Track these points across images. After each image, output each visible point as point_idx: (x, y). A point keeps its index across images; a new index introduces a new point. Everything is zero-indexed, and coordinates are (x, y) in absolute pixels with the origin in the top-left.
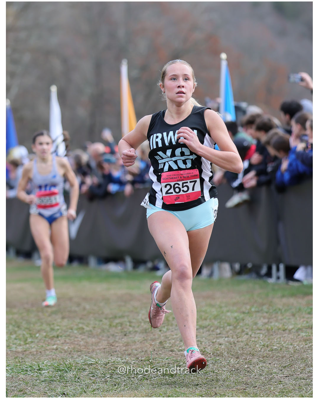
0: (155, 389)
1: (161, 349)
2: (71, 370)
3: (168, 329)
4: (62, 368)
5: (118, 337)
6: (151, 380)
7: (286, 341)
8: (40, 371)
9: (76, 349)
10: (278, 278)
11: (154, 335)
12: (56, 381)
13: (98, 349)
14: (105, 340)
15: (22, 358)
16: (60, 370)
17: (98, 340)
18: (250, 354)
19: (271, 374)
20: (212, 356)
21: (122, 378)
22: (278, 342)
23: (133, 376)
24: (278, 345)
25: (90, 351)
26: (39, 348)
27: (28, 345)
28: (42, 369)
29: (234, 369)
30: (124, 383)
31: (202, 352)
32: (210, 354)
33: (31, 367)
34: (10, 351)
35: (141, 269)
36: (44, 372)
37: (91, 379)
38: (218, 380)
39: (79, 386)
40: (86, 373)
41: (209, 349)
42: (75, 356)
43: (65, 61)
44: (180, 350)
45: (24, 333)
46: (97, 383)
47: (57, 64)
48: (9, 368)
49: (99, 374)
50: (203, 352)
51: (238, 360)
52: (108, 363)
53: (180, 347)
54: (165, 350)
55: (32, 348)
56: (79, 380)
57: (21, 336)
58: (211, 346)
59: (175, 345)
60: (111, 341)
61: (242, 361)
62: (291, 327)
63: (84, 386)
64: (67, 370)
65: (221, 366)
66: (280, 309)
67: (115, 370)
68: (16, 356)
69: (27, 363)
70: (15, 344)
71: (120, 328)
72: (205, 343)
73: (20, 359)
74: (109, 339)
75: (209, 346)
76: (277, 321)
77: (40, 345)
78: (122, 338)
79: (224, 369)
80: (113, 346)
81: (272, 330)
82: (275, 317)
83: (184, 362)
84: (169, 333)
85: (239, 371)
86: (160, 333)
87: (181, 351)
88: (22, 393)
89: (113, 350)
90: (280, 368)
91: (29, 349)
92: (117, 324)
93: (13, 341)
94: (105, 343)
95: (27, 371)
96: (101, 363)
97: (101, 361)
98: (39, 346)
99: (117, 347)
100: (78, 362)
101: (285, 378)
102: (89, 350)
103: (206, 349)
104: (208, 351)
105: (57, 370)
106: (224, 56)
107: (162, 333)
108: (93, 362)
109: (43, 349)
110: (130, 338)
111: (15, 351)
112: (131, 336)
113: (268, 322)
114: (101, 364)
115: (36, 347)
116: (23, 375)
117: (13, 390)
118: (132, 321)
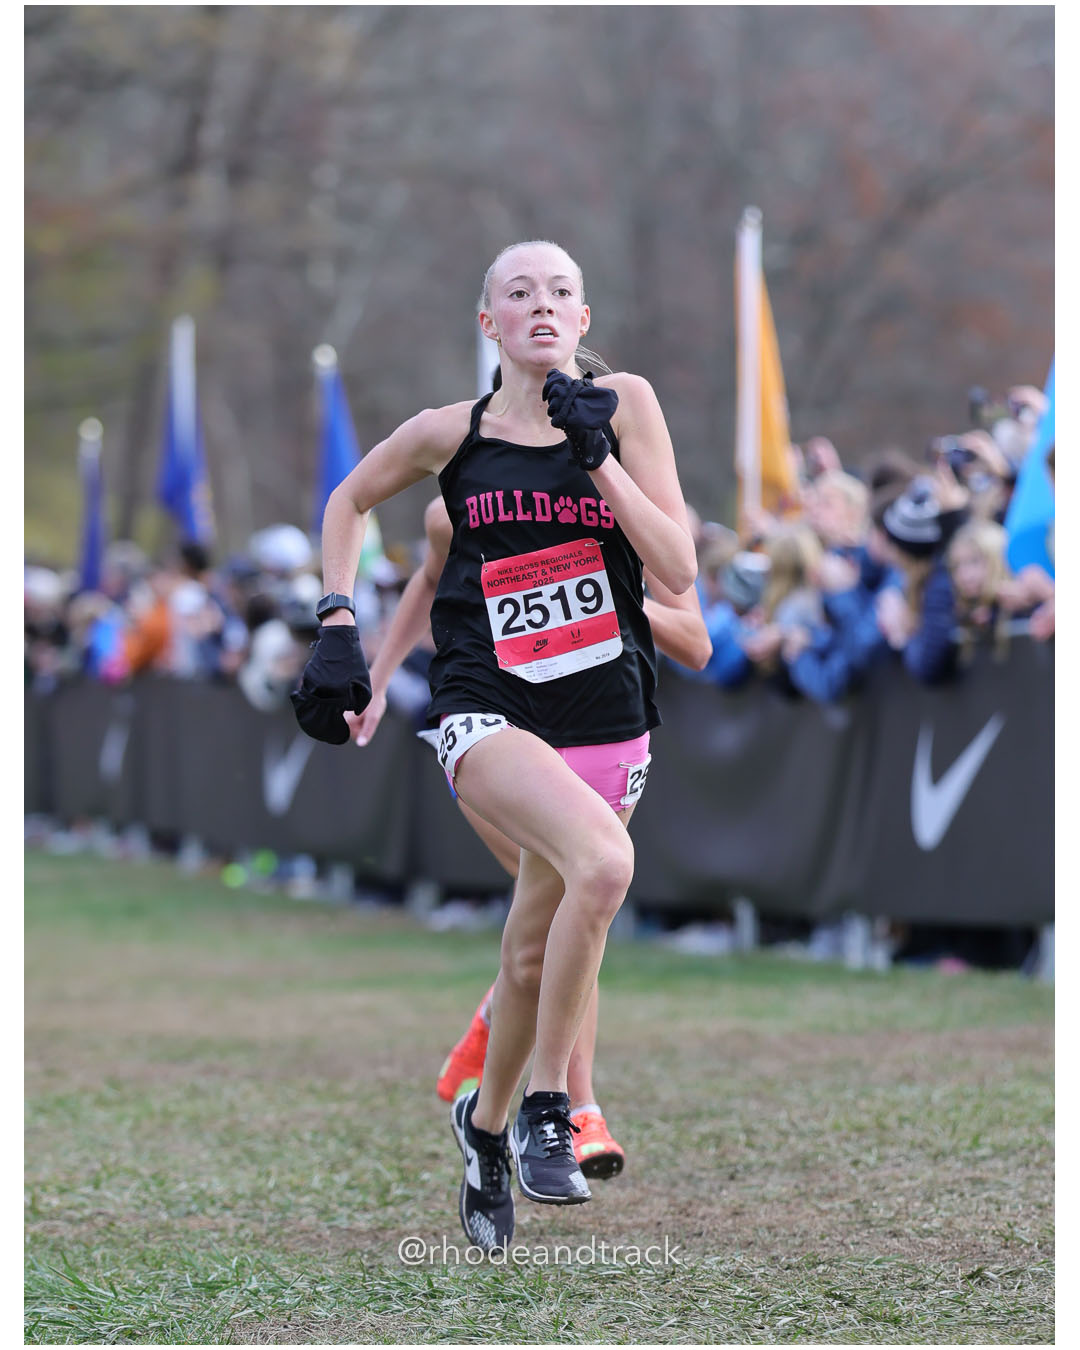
1: (858, 1226)
2: (540, 1299)
3: (881, 1158)
4: (510, 1291)
5: (705, 1185)
6: (822, 1337)
8: (432, 1301)
9: (560, 1225)
11: (834, 1178)
12: (489, 1336)
13: (636, 1226)
14: (660, 1195)
15: (372, 1255)
16: (503, 1296)
17: (639, 1194)
20: (1039, 1253)
21: (720, 1328)
23: (760, 1321)
25: (610, 1233)
26: (429, 1218)
27: (391, 1210)
28: (443, 1293)
31: (1003, 1240)
32: (1031, 1245)
33: (401, 1284)
34: (330, 1227)
36: (447, 1302)
37: (610, 1330)
40: (595, 1309)
41: (1028, 1230)
43: (526, 210)
44: (925, 1231)
45: (379, 1166)
48: (327, 1287)
49: (642, 1312)
50: (1007, 1240)
52: (673, 1273)
53: (925, 1220)
54: (872, 1230)
55: (407, 1219)
56: (569, 1334)
57: (368, 1176)
58: (1035, 1217)
59: (907, 1214)
60: (683, 1199)
64: (529, 1298)
67: (697, 1301)
68: (350, 1245)
69: (389, 1273)
70: (349, 1205)
71: (712, 1151)
72: (1016, 1207)
73: (366, 1256)
74: (675, 1191)
75: (1027, 1217)
77: (434, 1208)
78: (721, 1188)
80: (688, 1215)
83: (939, 1275)
84: (888, 1172)
86: (853, 1171)
87: (929, 1236)
89: (688, 1229)
91: (397, 1221)
92: (704, 1138)
93: (339, 1195)
94: (661, 1204)
95: (389, 1299)
96: (647, 1274)
97: (647, 1269)
98: (432, 1211)
99: (703, 1218)
100: (568, 1271)
102: (604, 1229)
103: (1016, 1229)
104: (1023, 1237)
105: (494, 1296)
107: (862, 1172)
108: (619, 1269)
109: (444, 1225)
110: (750, 1187)
111: (348, 1230)
112: (754, 1181)
114: (648, 1278)
115: (421, 1216)
116: (376, 1312)
118: (755, 1126)
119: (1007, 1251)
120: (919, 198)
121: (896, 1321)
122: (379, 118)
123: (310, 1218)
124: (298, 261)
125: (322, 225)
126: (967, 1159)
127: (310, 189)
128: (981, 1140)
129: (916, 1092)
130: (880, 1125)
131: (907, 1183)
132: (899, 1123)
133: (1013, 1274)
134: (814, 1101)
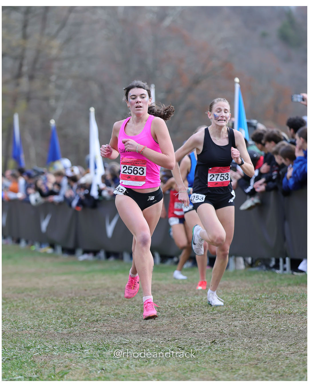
0: (180, 365)
1: (185, 330)
2: (108, 349)
3: (191, 314)
4: (101, 347)
7: (292, 323)
8: (82, 350)
9: (113, 331)
10: (285, 269)
11: (179, 319)
12: (96, 358)
13: (132, 331)
14: (137, 324)
15: (67, 339)
16: (99, 349)
17: (132, 324)
18: (261, 334)
19: (279, 351)
20: (229, 336)
22: (284, 324)
24: (284, 326)
25: (125, 333)
26: (81, 330)
27: (72, 328)
29: (247, 347)
32: (227, 334)
33: (74, 346)
34: (57, 333)
35: (169, 263)
36: (85, 350)
38: (233, 357)
39: (116, 362)
41: (226, 331)
42: (112, 337)
43: (102, 86)
44: (201, 331)
45: (69, 318)
47: (95, 88)
48: (56, 347)
50: (221, 333)
51: (251, 340)
52: (140, 342)
53: (201, 329)
54: (188, 331)
55: (75, 330)
57: (66, 321)
58: (228, 327)
59: (197, 327)
61: (254, 340)
62: (296, 311)
63: (120, 362)
64: (105, 349)
65: (236, 345)
66: (286, 296)
68: (62, 337)
69: (71, 344)
70: (62, 327)
72: (223, 325)
75: (226, 327)
76: (283, 306)
77: (82, 328)
79: (238, 347)
80: (144, 328)
81: (280, 314)
82: (282, 302)
83: (205, 342)
84: (192, 317)
85: (251, 349)
86: (184, 317)
87: (202, 333)
88: (67, 368)
89: (144, 332)
90: (287, 346)
91: (73, 331)
93: (59, 325)
94: (137, 326)
95: (72, 350)
97: (134, 341)
99: (148, 329)
100: (115, 342)
101: (291, 354)
103: (223, 330)
105: (97, 349)
106: (237, 80)
107: (186, 317)
108: (127, 342)
109: (85, 332)
111: (61, 333)
113: (276, 307)
114: (134, 344)
115: (79, 329)
116: (68, 353)
117: (60, 366)
118: (160, 307)
119: (221, 336)
120: (197, 82)
122: (66, 64)
123: (52, 331)
124: (47, 99)
125: (52, 89)
126: (211, 314)
127: (49, 81)
128: (215, 309)
129: (199, 298)
130: (190, 306)
131: (197, 320)
132: (195, 305)
133: (223, 341)
134: (174, 301)
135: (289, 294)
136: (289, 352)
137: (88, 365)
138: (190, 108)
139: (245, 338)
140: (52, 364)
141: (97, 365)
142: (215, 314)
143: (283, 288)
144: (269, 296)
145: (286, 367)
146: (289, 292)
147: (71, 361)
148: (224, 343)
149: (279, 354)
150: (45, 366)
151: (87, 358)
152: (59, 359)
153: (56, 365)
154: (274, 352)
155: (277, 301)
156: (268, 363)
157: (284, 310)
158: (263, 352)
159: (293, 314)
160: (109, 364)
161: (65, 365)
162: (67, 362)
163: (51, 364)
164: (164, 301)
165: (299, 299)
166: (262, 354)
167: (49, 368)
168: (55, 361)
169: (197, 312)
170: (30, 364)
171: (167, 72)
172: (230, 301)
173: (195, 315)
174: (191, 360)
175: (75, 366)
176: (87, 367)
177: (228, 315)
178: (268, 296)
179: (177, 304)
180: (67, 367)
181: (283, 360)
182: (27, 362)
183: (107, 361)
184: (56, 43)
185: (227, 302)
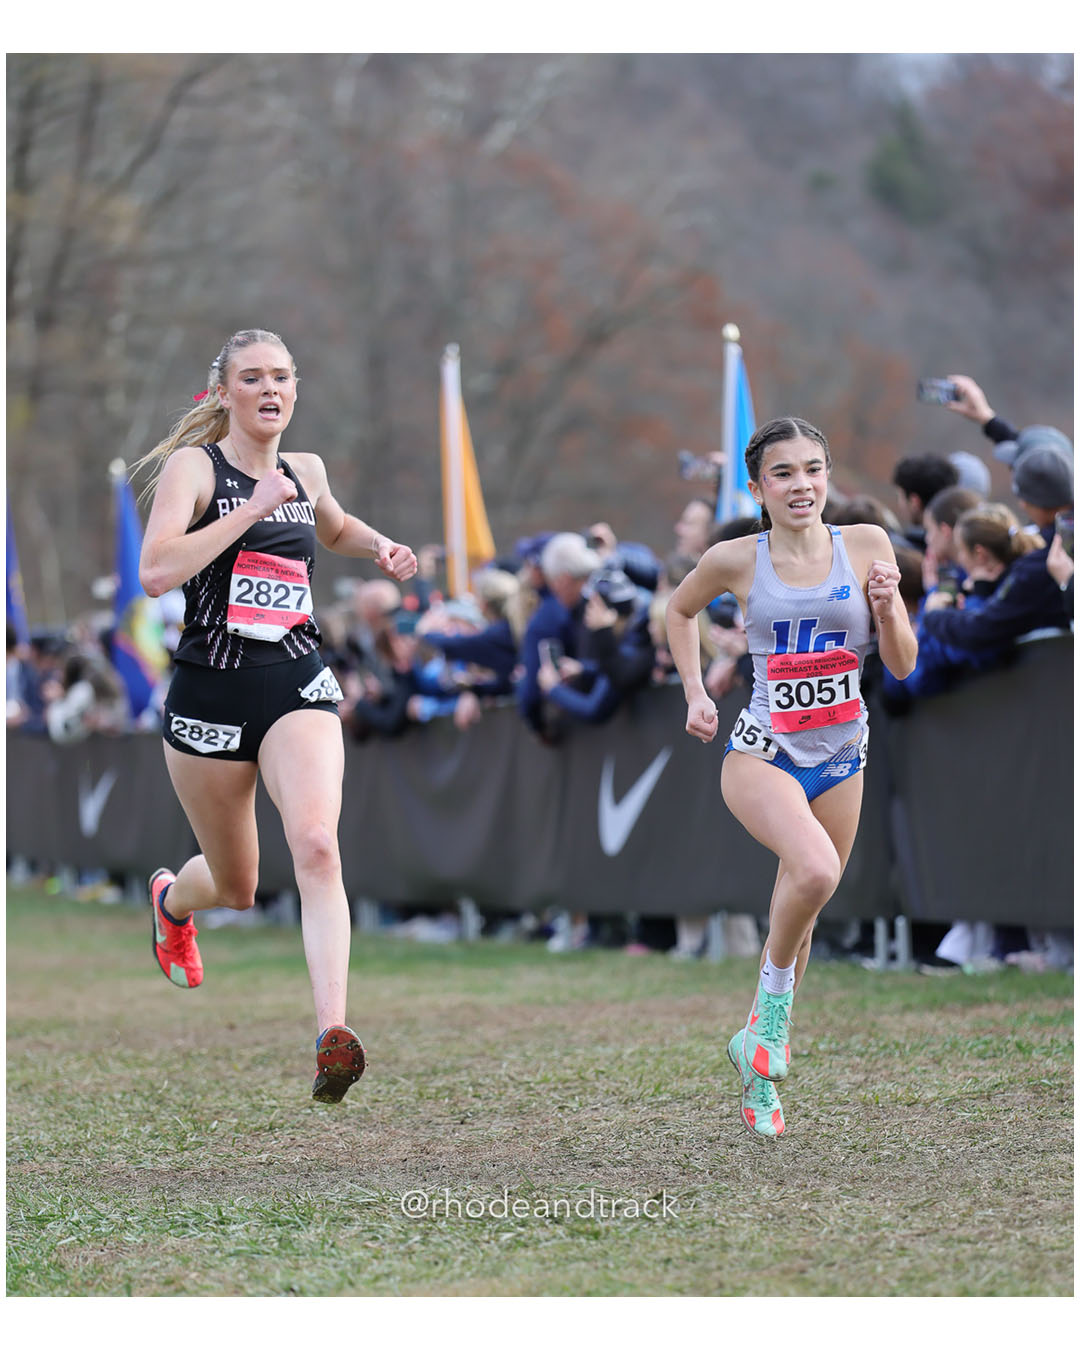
0: (549, 1274)
1: (565, 1159)
2: (309, 1223)
3: (583, 1104)
4: (284, 1217)
5: (441, 1129)
6: (537, 1249)
7: (917, 1135)
8: (222, 1227)
9: (325, 1164)
10: (893, 957)
11: (545, 1121)
12: (268, 1254)
13: (387, 1162)
14: (405, 1137)
15: (172, 1191)
16: (279, 1221)
17: (387, 1137)
18: (815, 1172)
19: (877, 1228)
22: (893, 1139)
24: (893, 1146)
25: (365, 1168)
26: (218, 1160)
27: (187, 1154)
28: (230, 1220)
29: (770, 1216)
30: (461, 1258)
31: (681, 1168)
32: (703, 1172)
33: (196, 1214)
34: (137, 1169)
35: (506, 936)
36: (233, 1227)
37: (366, 1247)
38: (725, 1247)
39: (335, 1266)
40: (355, 1229)
42: (322, 1183)
44: (619, 1162)
45: (177, 1119)
46: (383, 1257)
48: (136, 1218)
49: (391, 1232)
50: (684, 1168)
51: (783, 1191)
53: (618, 1153)
54: (576, 1163)
55: (199, 1161)
56: (333, 1251)
57: (168, 1129)
58: (706, 1149)
59: (604, 1148)
60: (423, 1140)
61: (792, 1191)
62: (930, 1095)
63: (349, 1267)
64: (300, 1222)
65: (733, 1206)
66: (897, 1045)
68: (154, 1183)
69: (186, 1205)
70: (152, 1151)
71: (446, 1101)
72: (691, 1142)
73: (167, 1192)
74: (418, 1134)
75: (700, 1149)
76: (890, 1078)
77: (221, 1151)
78: (454, 1131)
79: (742, 1215)
80: (428, 1153)
81: (878, 1103)
82: (886, 1066)
84: (588, 1115)
85: (784, 1220)
86: (560, 1115)
87: (621, 1166)
88: (173, 1287)
89: (428, 1164)
90: (902, 1211)
91: (192, 1163)
92: (440, 1091)
93: (145, 1143)
94: (406, 1145)
95: (186, 1226)
96: (395, 1201)
97: (395, 1197)
98: (220, 1154)
99: (440, 1155)
100: (331, 1200)
101: (914, 1238)
102: (360, 1166)
103: (691, 1159)
105: (272, 1221)
106: (732, 331)
107: (567, 1116)
108: (372, 1198)
109: (231, 1165)
110: (477, 1129)
111: (152, 1171)
112: (478, 1124)
113: (866, 1080)
114: (396, 1204)
115: (211, 1157)
116: (176, 1237)
117: (147, 1281)
118: (480, 1081)
119: (685, 1177)
120: (597, 336)
121: (596, 1235)
122: (162, 275)
123: (121, 1162)
124: (98, 391)
125: (115, 360)
126: (651, 1104)
127: (105, 332)
128: (662, 1088)
129: (610, 1051)
130: (582, 1078)
131: (603, 1124)
132: (597, 1076)
133: (690, 1195)
134: (527, 1060)
135: (907, 1038)
136: (909, 1232)
137: (241, 1276)
138: (575, 423)
139: (764, 1183)
140: (121, 1273)
141: (273, 1277)
142: (665, 1103)
143: (887, 1020)
144: (843, 1044)
145: (900, 1280)
146: (909, 1030)
147: (186, 1262)
148: (694, 1199)
149: (878, 1237)
150: (98, 1281)
151: (237, 1254)
152: (143, 1258)
153: (135, 1276)
154: (861, 1229)
155: (869, 1061)
156: (841, 1267)
157: (893, 1092)
158: (825, 1230)
159: (920, 1105)
160: (311, 1272)
161: (163, 1277)
162: (170, 1266)
163: (118, 1275)
164: (492, 1064)
165: (940, 1053)
166: (822, 1235)
167: (110, 1286)
168: (133, 1263)
169: (605, 1098)
170: (48, 1274)
171: (501, 302)
172: (713, 1062)
173: (596, 1109)
174: (584, 1259)
175: (199, 1282)
176: (240, 1284)
177: (707, 1107)
178: (838, 1044)
179: (537, 1070)
180: (172, 1282)
181: (889, 1259)
182: (35, 1267)
183: (306, 1263)
184: (128, 206)
185: (704, 1066)
